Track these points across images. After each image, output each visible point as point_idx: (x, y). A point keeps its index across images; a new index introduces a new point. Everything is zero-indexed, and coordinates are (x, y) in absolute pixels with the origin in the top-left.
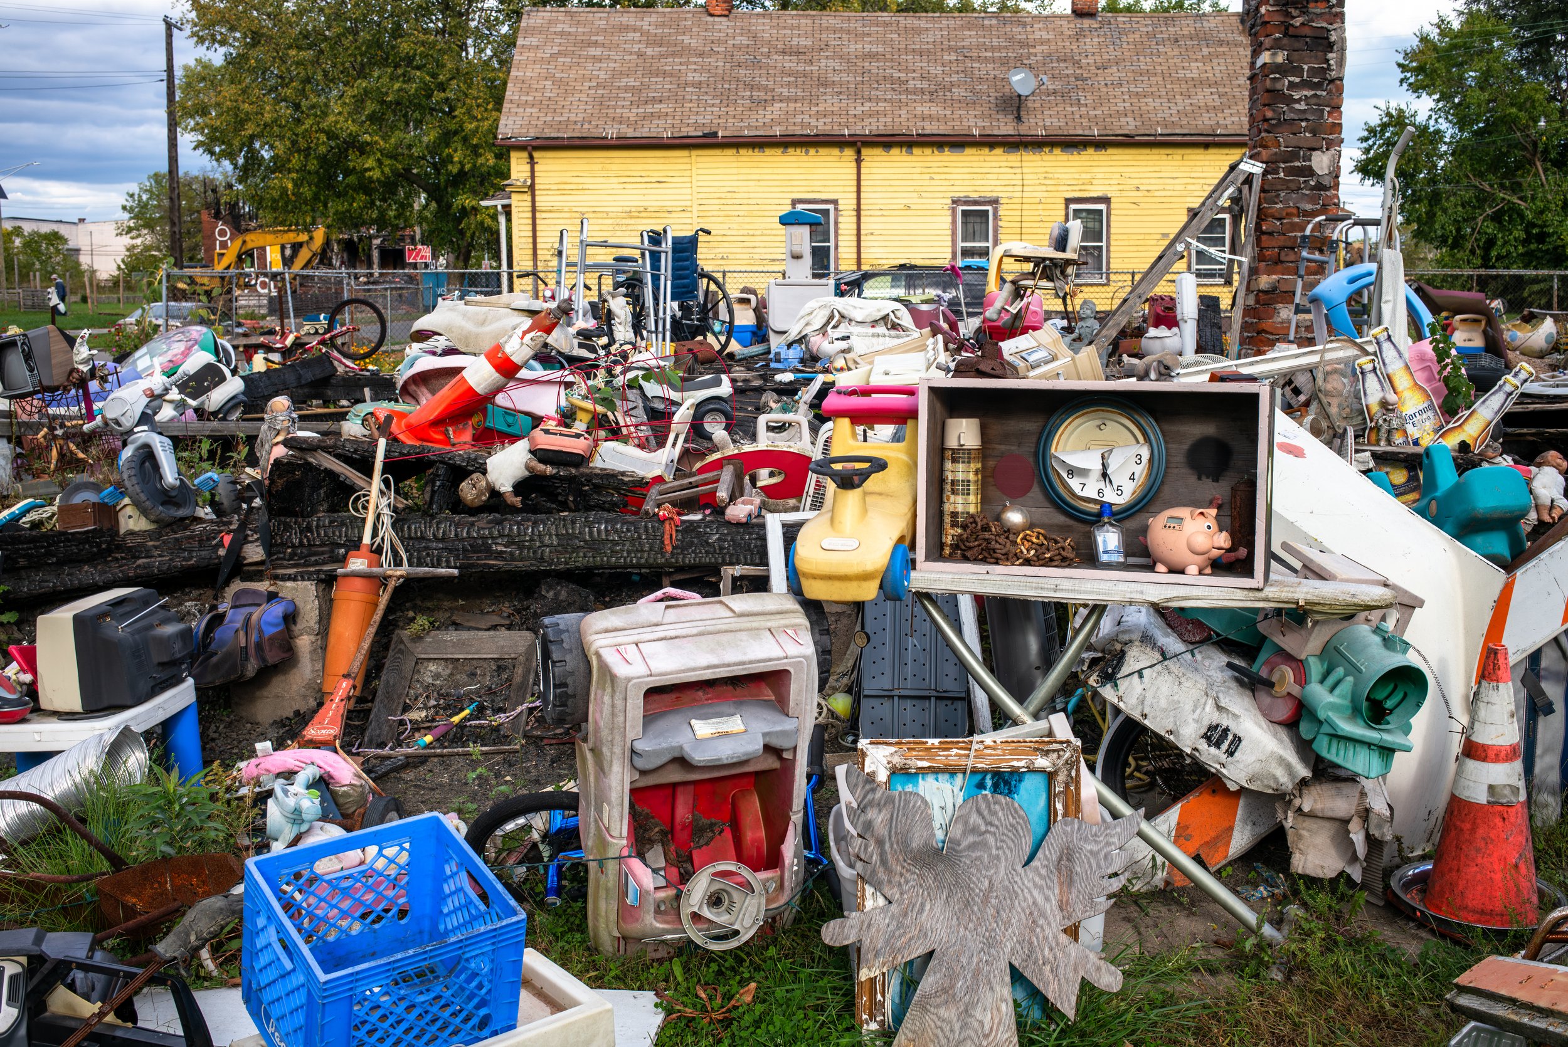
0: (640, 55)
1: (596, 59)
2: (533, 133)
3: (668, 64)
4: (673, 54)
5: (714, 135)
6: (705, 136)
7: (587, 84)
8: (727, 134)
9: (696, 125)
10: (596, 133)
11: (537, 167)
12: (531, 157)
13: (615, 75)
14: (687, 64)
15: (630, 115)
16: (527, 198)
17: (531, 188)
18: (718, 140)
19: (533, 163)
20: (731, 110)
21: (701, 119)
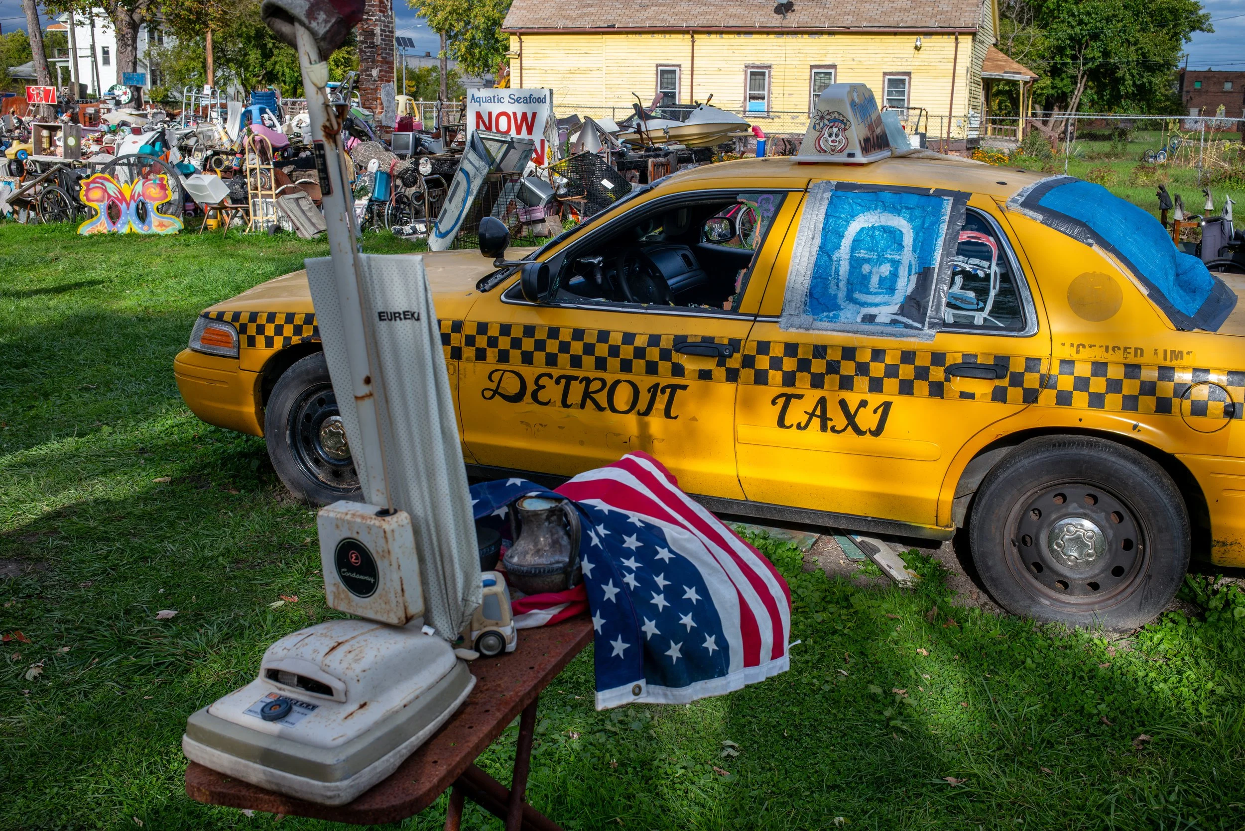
2: (520, 25)
5: (613, 26)
6: (608, 27)
8: (621, 25)
9: (606, 21)
10: (554, 25)
11: (523, 44)
12: (520, 39)
15: (573, 14)
16: (518, 61)
17: (520, 55)
18: (615, 29)
19: (521, 42)
20: (627, 12)
21: (609, 17)
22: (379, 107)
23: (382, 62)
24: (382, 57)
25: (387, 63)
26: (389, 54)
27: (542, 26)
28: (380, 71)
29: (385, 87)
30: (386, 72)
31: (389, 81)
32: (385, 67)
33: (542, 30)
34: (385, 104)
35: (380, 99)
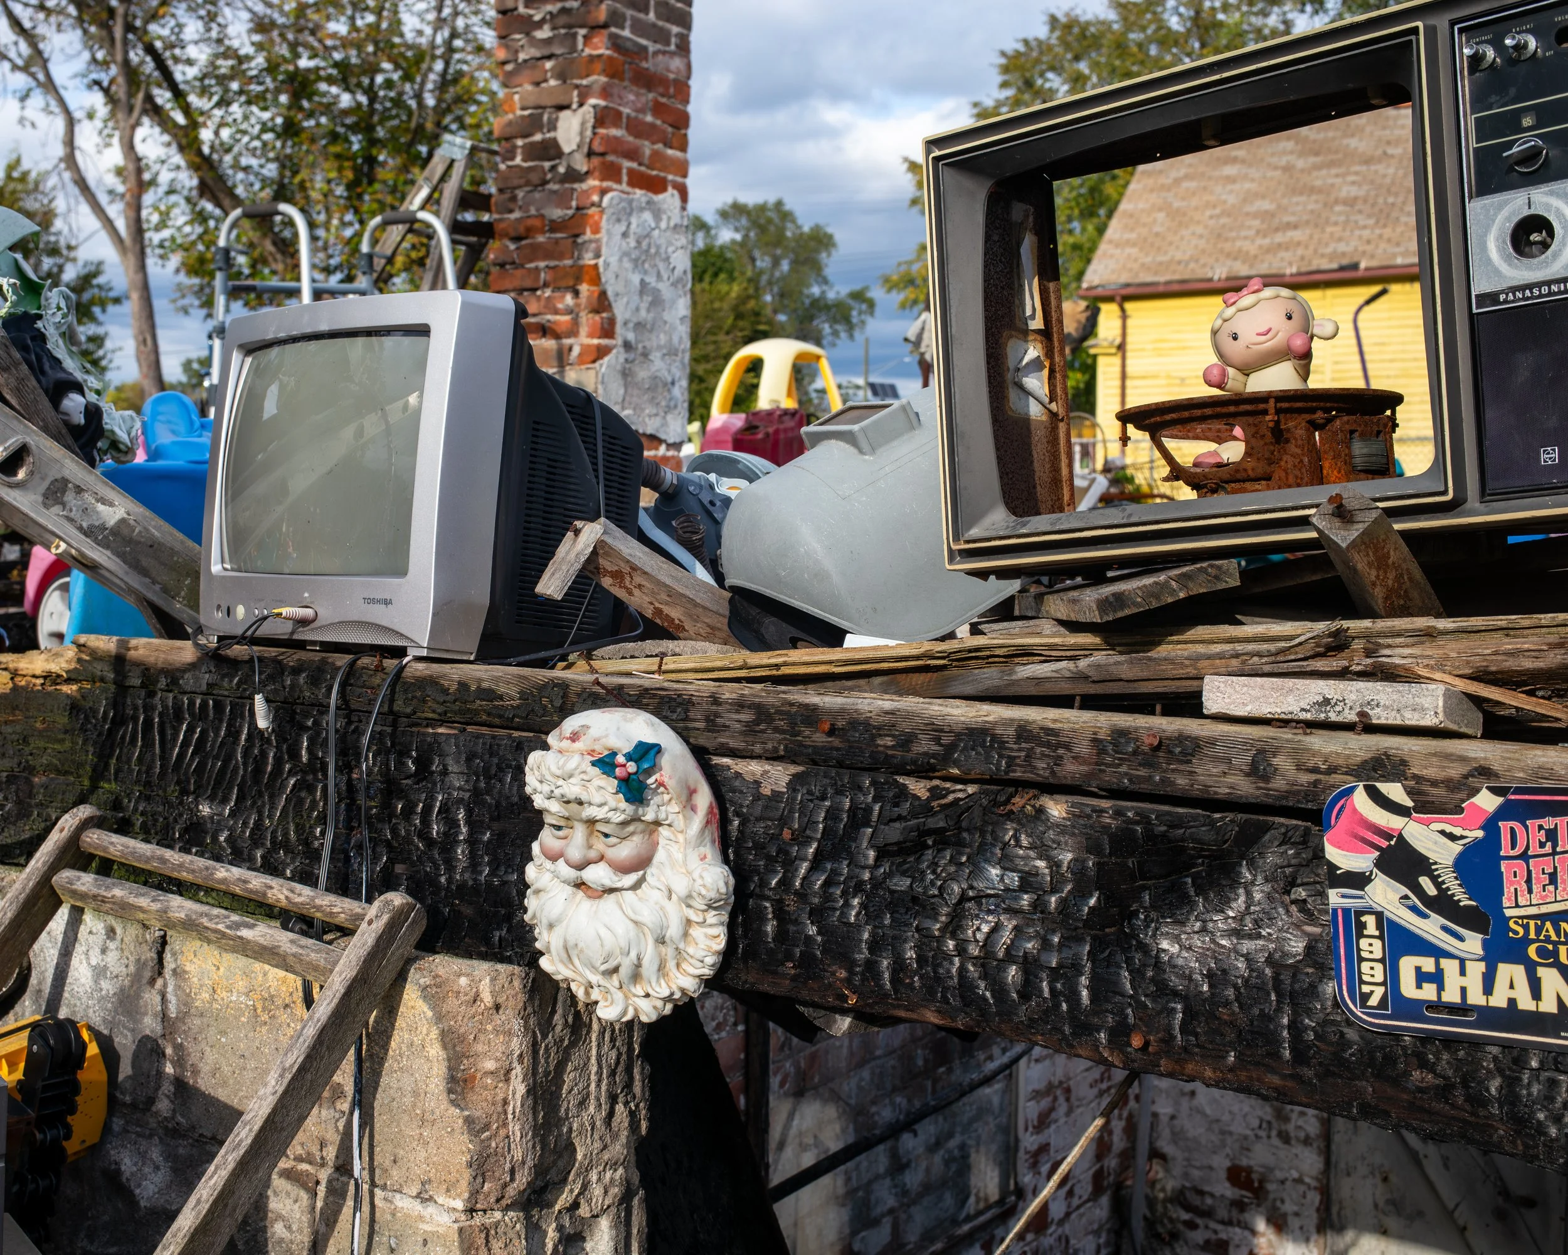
0: (1288, 169)
1: (1231, 180)
2: (1124, 278)
3: (1320, 179)
4: (1331, 164)
5: (1355, 266)
6: (1342, 269)
7: (1208, 213)
8: (1374, 263)
9: (1332, 257)
10: (1201, 273)
11: (1129, 322)
12: (1123, 310)
13: (1248, 198)
14: (1344, 175)
15: (1251, 248)
16: (1117, 361)
17: (1121, 347)
18: (1360, 274)
19: (1124, 317)
20: (1387, 232)
21: (1342, 247)
22: (587, 320)
23: (613, 71)
24: (616, 43)
25: (647, 80)
26: (662, 37)
27: (1177, 277)
28: (602, 118)
29: (628, 211)
30: (636, 128)
31: (656, 186)
32: (632, 100)
33: (1176, 288)
34: (621, 311)
35: (596, 278)
